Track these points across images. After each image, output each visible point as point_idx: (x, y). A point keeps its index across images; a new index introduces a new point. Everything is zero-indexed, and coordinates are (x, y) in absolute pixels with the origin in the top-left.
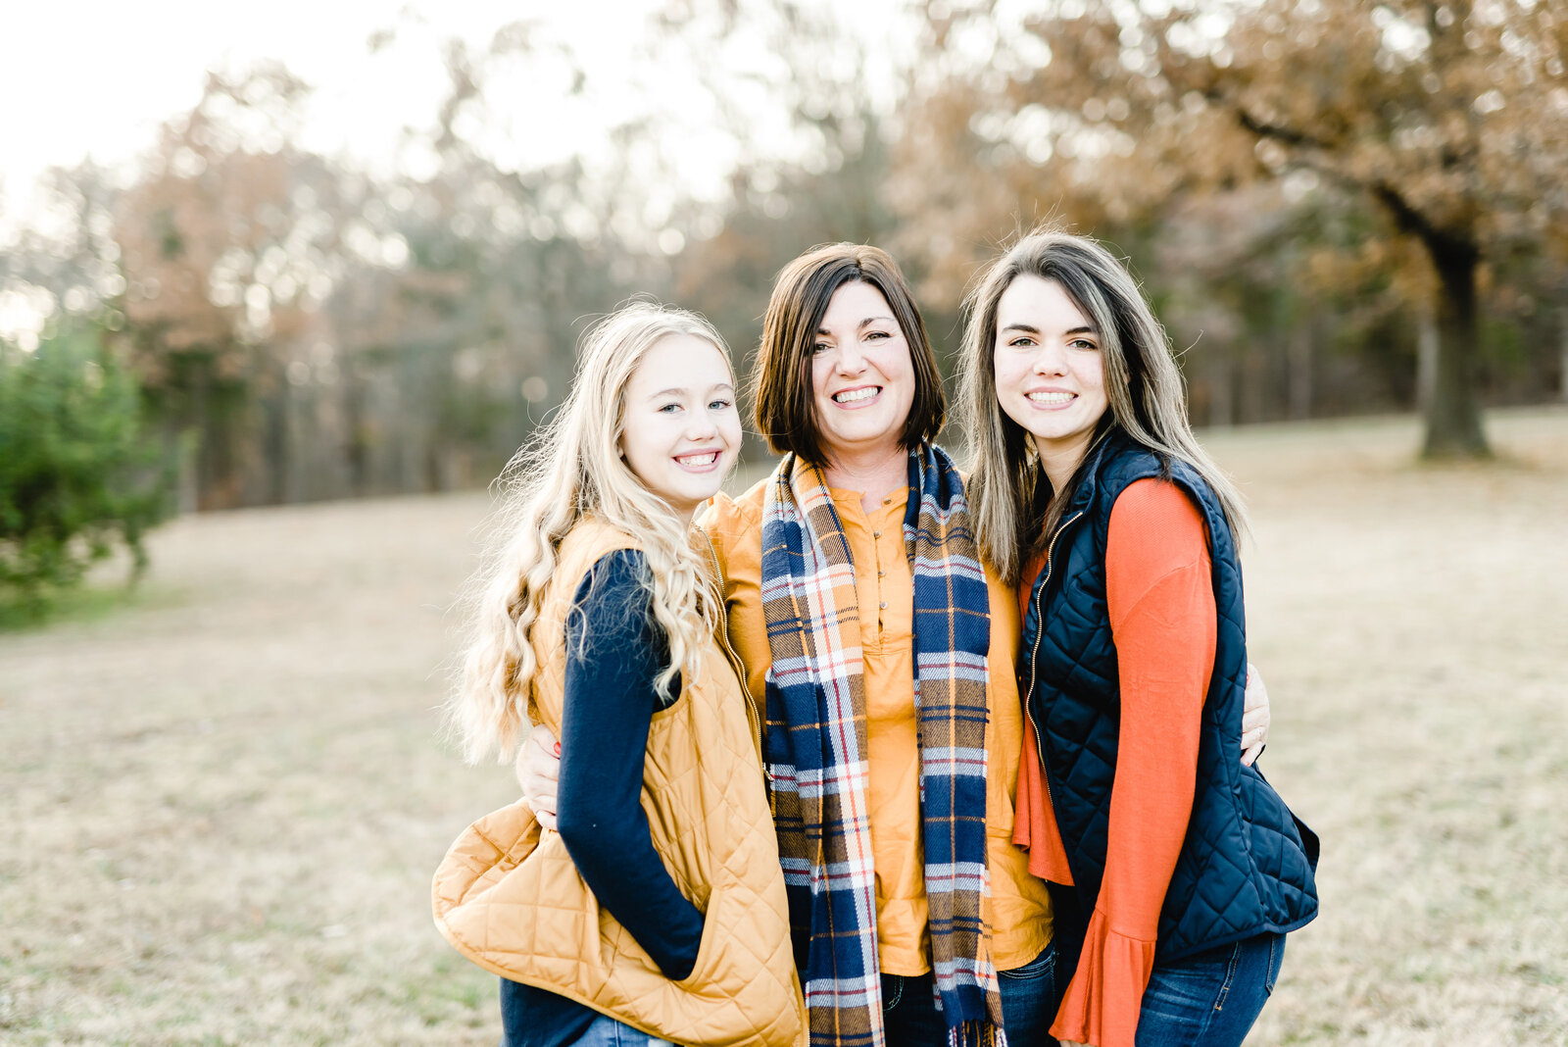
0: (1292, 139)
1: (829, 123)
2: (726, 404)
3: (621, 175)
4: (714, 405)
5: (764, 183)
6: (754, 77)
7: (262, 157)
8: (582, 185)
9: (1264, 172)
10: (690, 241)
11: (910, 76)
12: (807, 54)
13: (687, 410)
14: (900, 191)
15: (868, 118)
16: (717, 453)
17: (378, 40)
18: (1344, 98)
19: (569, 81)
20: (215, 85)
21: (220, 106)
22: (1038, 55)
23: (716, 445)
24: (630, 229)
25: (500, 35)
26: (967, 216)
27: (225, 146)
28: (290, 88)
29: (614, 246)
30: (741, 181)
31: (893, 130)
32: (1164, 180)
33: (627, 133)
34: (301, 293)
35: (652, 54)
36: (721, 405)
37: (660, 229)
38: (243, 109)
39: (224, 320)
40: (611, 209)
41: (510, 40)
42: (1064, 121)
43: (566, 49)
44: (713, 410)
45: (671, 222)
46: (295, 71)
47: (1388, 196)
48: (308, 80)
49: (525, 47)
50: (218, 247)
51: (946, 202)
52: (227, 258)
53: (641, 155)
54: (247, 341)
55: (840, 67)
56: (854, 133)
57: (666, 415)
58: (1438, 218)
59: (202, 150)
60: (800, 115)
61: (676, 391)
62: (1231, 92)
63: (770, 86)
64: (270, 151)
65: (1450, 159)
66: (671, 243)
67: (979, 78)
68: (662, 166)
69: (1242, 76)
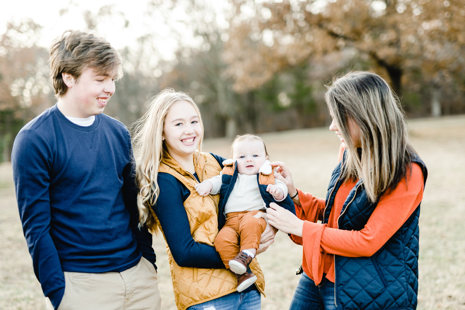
0: (345, 38)
1: (206, 35)
2: (197, 122)
3: (141, 52)
4: (193, 122)
5: (186, 55)
6: (182, 21)
7: (26, 49)
8: (129, 56)
9: (337, 49)
10: (163, 72)
11: (230, 21)
12: (197, 15)
13: (184, 125)
14: (227, 56)
15: (217, 33)
16: (195, 138)
17: (62, 12)
18: (359, 26)
19: (124, 23)
20: (11, 26)
21: (12, 33)
22: (267, 14)
23: (194, 135)
24: (144, 69)
25: (101, 9)
26: (247, 63)
27: (15, 46)
28: (35, 27)
29: (139, 76)
30: (179, 54)
31: (225, 37)
32: (307, 52)
33: (142, 39)
34: (40, 92)
35: (150, 14)
36: (195, 122)
37: (154, 69)
38: (20, 34)
39: (15, 100)
40: (138, 63)
41: (105, 11)
42: (278, 33)
43: (122, 14)
44: (193, 124)
45: (157, 67)
46: (36, 21)
47: (373, 55)
48: (41, 25)
49: (109, 13)
50: (14, 78)
51: (241, 59)
52: (16, 81)
53: (147, 47)
54: (23, 107)
55: (208, 18)
56: (213, 38)
57: (178, 127)
58: (389, 62)
59: (8, 47)
60: (197, 33)
61: (181, 119)
62: (325, 25)
63: (187, 24)
64: (29, 47)
65: (391, 44)
66: (158, 73)
67: (251, 22)
68: (154, 49)
69: (329, 20)
